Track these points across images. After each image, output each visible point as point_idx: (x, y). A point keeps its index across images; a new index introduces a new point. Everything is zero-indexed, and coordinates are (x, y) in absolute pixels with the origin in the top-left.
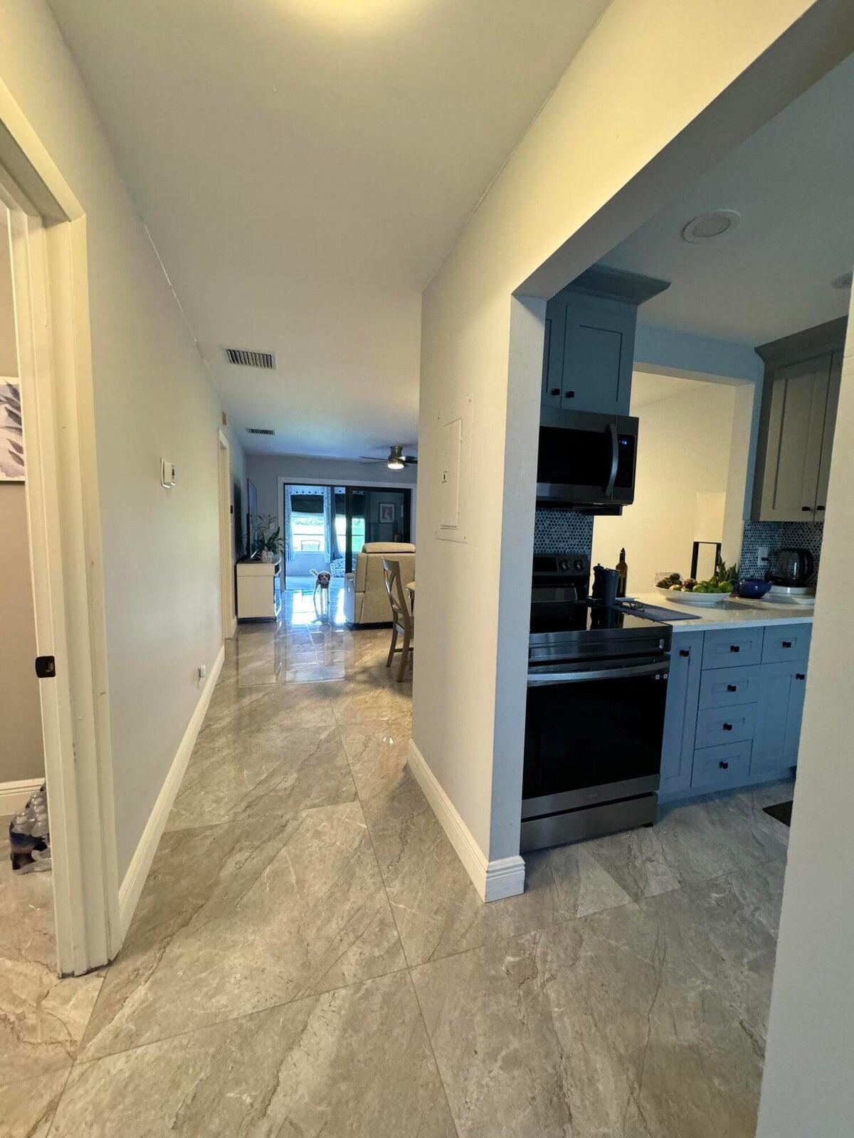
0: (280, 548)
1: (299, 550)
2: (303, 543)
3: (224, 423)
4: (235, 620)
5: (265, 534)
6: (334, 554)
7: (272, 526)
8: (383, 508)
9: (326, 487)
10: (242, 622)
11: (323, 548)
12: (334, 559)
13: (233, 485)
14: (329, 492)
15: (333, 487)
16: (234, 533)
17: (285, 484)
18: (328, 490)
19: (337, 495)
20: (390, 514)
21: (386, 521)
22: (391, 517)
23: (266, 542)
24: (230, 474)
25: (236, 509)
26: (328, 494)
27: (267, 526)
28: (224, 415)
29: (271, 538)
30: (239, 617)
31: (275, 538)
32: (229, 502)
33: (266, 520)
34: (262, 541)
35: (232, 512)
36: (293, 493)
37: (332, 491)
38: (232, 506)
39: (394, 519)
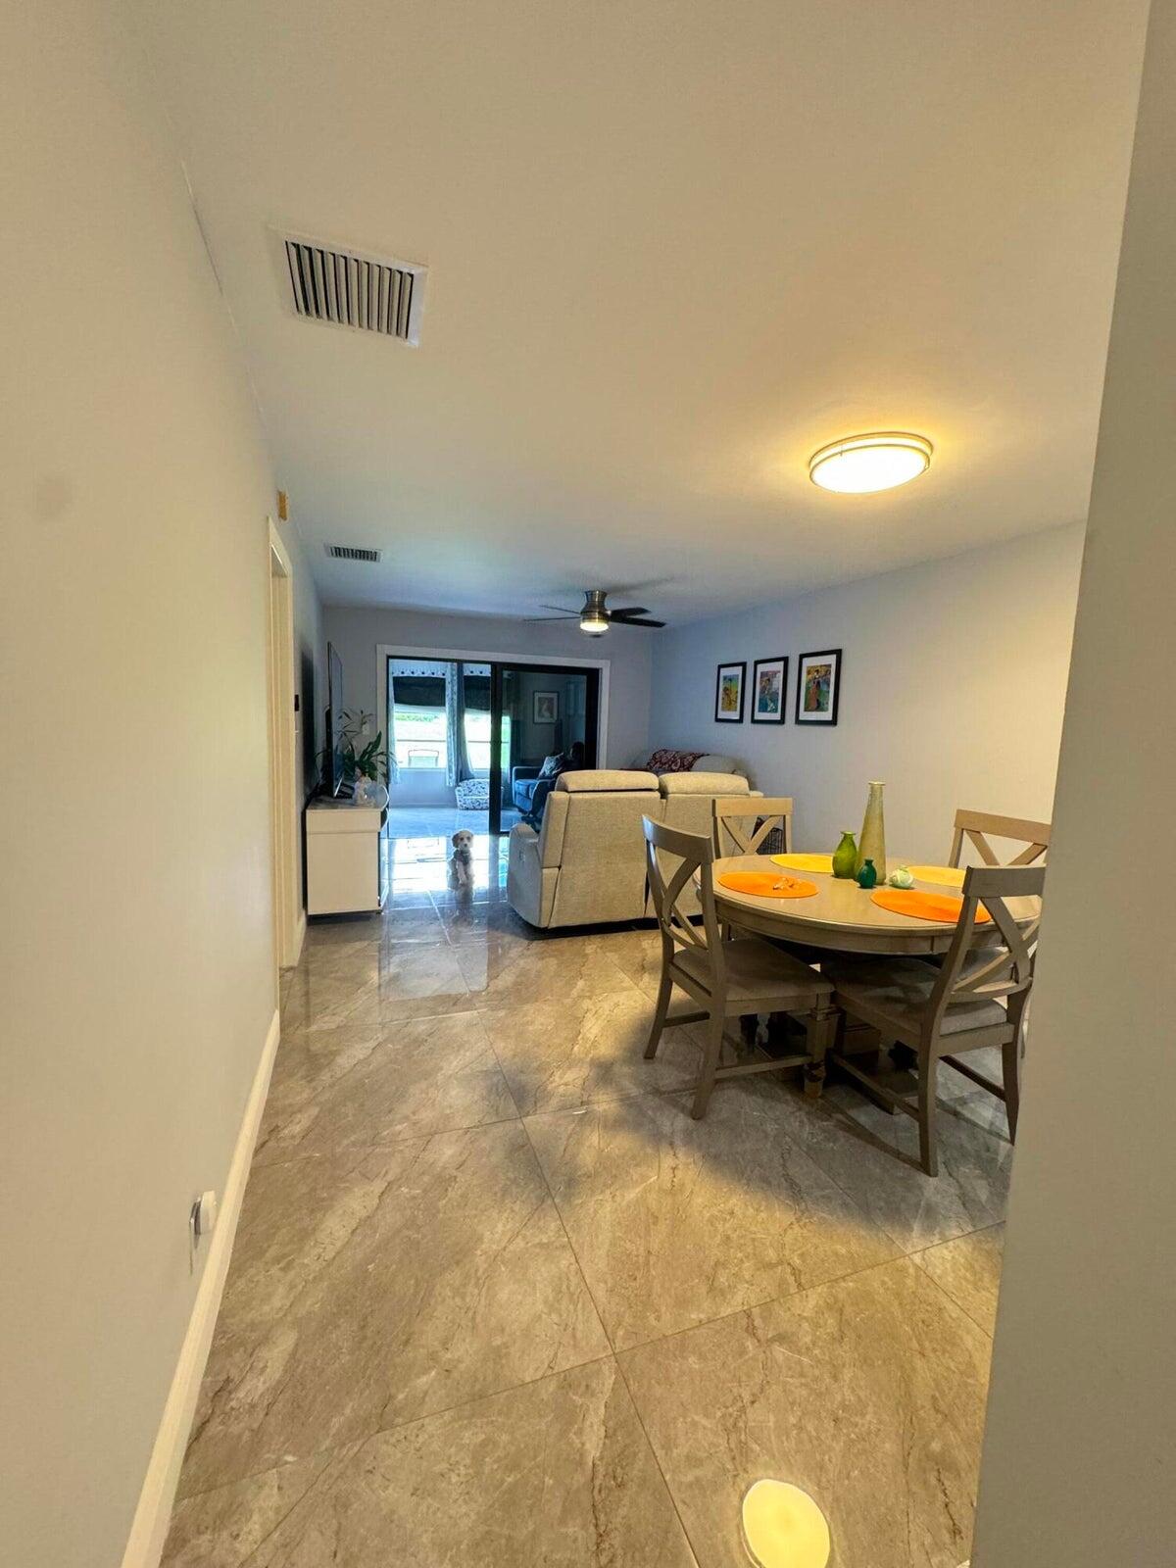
0: (381, 769)
1: (405, 765)
2: (411, 754)
3: (282, 515)
4: (303, 919)
5: (354, 743)
6: (461, 772)
7: (366, 730)
8: (539, 698)
9: (449, 664)
10: (314, 921)
11: (443, 763)
12: (461, 780)
13: (299, 656)
14: (455, 672)
15: (460, 663)
16: (300, 744)
17: (389, 657)
18: (452, 670)
19: (467, 678)
20: (550, 709)
21: (543, 720)
22: (552, 713)
23: (357, 758)
24: (294, 628)
25: (306, 703)
26: (453, 676)
27: (358, 730)
28: (282, 499)
29: (365, 752)
30: (310, 912)
31: (372, 751)
32: (292, 688)
33: (356, 719)
34: (351, 757)
35: (297, 709)
36: (398, 674)
37: (460, 670)
38: (297, 697)
39: (556, 718)
